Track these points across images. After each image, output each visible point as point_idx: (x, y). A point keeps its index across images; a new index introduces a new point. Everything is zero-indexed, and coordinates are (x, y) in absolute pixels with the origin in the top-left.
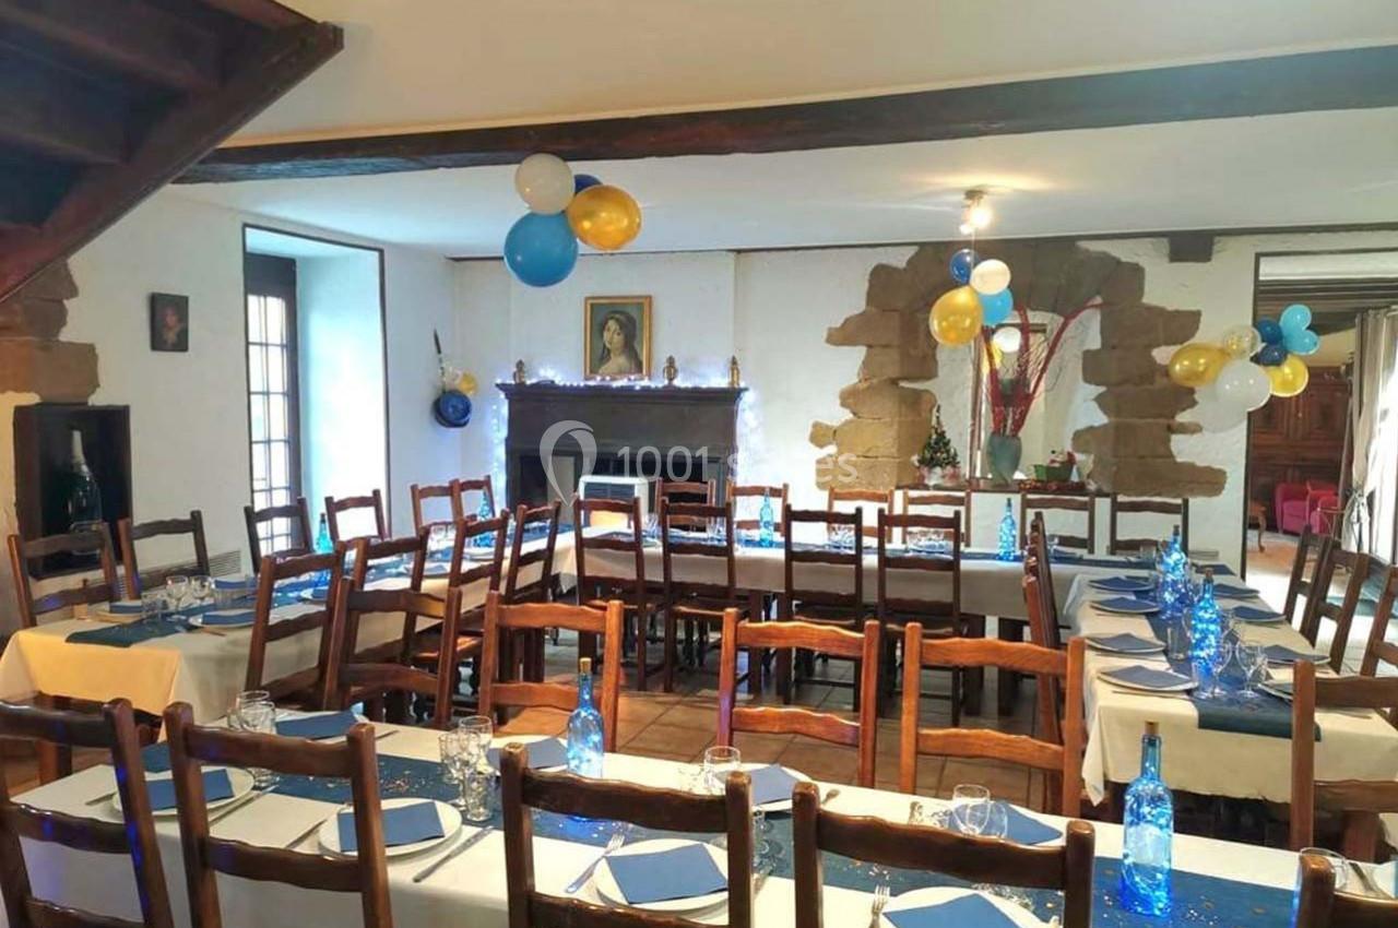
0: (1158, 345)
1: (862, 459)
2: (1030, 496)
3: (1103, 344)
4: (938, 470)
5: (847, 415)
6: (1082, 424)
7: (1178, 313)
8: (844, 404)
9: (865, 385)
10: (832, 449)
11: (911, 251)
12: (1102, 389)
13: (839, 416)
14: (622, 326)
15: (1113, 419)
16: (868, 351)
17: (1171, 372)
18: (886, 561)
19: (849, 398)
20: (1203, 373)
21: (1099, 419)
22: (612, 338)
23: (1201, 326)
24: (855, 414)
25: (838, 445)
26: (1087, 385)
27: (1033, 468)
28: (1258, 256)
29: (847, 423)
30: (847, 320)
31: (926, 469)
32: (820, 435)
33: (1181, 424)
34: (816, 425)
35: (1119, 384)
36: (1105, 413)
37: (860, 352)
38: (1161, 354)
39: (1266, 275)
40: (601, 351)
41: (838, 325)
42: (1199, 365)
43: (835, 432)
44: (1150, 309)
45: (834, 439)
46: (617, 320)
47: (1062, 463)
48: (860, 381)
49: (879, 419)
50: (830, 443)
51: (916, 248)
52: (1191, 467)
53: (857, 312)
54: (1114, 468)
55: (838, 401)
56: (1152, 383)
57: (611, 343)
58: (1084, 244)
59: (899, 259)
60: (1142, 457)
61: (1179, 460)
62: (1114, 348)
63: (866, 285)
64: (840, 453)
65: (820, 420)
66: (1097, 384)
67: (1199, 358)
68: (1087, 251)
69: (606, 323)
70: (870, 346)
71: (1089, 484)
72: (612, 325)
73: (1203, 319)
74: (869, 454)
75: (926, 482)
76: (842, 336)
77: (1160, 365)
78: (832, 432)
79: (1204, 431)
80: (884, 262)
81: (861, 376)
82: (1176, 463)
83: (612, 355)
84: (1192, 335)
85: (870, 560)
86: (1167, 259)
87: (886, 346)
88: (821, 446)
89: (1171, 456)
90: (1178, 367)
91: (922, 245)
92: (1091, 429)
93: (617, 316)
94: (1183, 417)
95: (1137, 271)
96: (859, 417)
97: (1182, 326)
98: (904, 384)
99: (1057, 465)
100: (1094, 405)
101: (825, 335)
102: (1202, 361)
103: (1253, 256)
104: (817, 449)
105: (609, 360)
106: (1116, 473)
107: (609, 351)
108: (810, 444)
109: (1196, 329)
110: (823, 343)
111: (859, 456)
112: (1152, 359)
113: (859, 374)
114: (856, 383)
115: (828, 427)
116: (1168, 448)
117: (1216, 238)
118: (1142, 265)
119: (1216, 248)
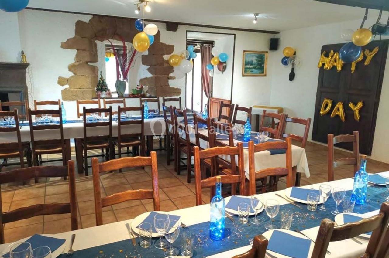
0: (164, 55)
1: (79, 89)
2: (142, 99)
3: (149, 54)
4: (104, 92)
5: (71, 74)
6: (143, 77)
7: (169, 45)
8: (70, 70)
9: (77, 64)
10: (67, 86)
11: (90, 17)
12: (149, 67)
13: (68, 74)
15: (154, 75)
16: (77, 51)
17: (169, 62)
18: (120, 123)
19: (71, 68)
20: (178, 63)
21: (149, 75)
24: (74, 74)
25: (69, 85)
26: (144, 65)
27: (132, 90)
28: (187, 31)
29: (72, 77)
30: (68, 40)
31: (100, 92)
32: (61, 81)
33: (171, 77)
34: (60, 78)
35: (154, 65)
36: (151, 73)
37: (74, 52)
38: (166, 57)
39: (189, 37)
41: (65, 41)
42: (176, 60)
43: (67, 80)
44: (162, 44)
45: (67, 83)
47: (140, 88)
48: (75, 62)
49: (84, 75)
50: (66, 84)
51: (92, 16)
52: (173, 88)
53: (72, 37)
54: (156, 89)
55: (68, 69)
56: (163, 65)
59: (86, 19)
60: (162, 86)
61: (170, 86)
63: (75, 28)
64: (70, 87)
65: (61, 76)
66: (147, 65)
67: (176, 58)
70: (78, 50)
71: (147, 94)
73: (175, 48)
74: (81, 88)
75: (101, 96)
76: (67, 45)
77: (165, 60)
78: (66, 80)
79: (176, 79)
80: (80, 20)
81: (76, 60)
82: (170, 87)
84: (172, 52)
85: (115, 123)
86: (166, 30)
87: (84, 50)
88: (63, 85)
90: (171, 61)
91: (94, 15)
92: (146, 78)
94: (171, 75)
96: (76, 75)
97: (170, 49)
98: (89, 64)
99: (139, 89)
100: (148, 72)
101: (60, 45)
102: (177, 59)
103: (186, 31)
104: (61, 86)
106: (156, 91)
108: (58, 85)
109: (173, 50)
110: (60, 47)
111: (77, 89)
112: (163, 58)
113: (74, 60)
114: (74, 63)
115: (64, 79)
116: (168, 83)
117: (179, 25)
118: (160, 30)
119: (178, 28)
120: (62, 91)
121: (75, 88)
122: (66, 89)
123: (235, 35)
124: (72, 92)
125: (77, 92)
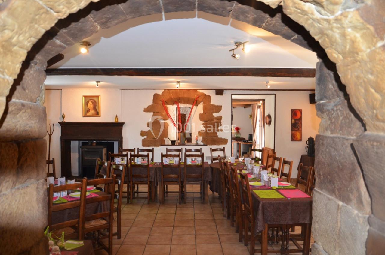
0: (214, 113)
1: (152, 139)
3: (204, 112)
5: (149, 128)
7: (217, 106)
10: (145, 137)
11: (162, 91)
13: (147, 129)
14: (93, 103)
16: (153, 114)
22: (90, 106)
23: (222, 109)
25: (147, 136)
26: (201, 121)
28: (232, 94)
29: (149, 130)
30: (148, 106)
32: (143, 134)
34: (142, 131)
35: (207, 121)
37: (151, 114)
38: (215, 115)
40: (87, 109)
41: (146, 107)
43: (146, 133)
44: (212, 105)
46: (92, 102)
50: (145, 135)
51: (164, 90)
52: (221, 139)
53: (151, 104)
54: (207, 139)
55: (147, 125)
56: (213, 121)
57: (90, 107)
58: (199, 91)
59: (160, 92)
60: (212, 137)
62: (206, 113)
64: (147, 138)
66: (203, 121)
68: (200, 92)
69: (88, 102)
70: (154, 112)
72: (90, 103)
73: (222, 107)
74: (154, 138)
76: (147, 110)
77: (215, 117)
80: (156, 93)
82: (218, 138)
83: (90, 110)
84: (220, 111)
86: (215, 95)
87: (158, 112)
89: (217, 136)
93: (92, 100)
95: (209, 97)
97: (218, 108)
101: (143, 109)
103: (231, 95)
104: (142, 137)
105: (89, 111)
107: (89, 109)
108: (140, 136)
109: (221, 109)
110: (143, 111)
112: (213, 116)
115: (144, 132)
116: (217, 135)
117: (224, 91)
118: (210, 95)
119: (224, 93)
120: (142, 140)
122: (145, 139)
123: (275, 94)
124: (148, 141)
125: (151, 140)
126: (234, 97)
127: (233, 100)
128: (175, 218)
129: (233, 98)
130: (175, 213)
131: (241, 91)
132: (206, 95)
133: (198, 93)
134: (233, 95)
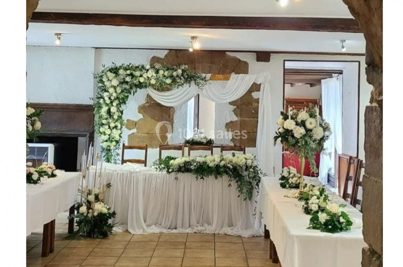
0: (254, 91)
1: (146, 135)
5: (141, 116)
6: (229, 120)
8: (139, 112)
9: (148, 104)
10: (134, 131)
11: (166, 52)
12: (235, 107)
13: (137, 117)
15: (239, 118)
19: (142, 109)
21: (235, 118)
24: (144, 116)
25: (137, 129)
26: (230, 106)
28: (284, 61)
29: (141, 120)
32: (129, 125)
34: (128, 121)
36: (237, 116)
38: (255, 95)
43: (136, 123)
45: (135, 126)
48: (146, 103)
49: (153, 118)
50: (134, 128)
51: (168, 51)
55: (137, 111)
56: (252, 105)
58: (228, 53)
59: (162, 54)
60: (249, 132)
64: (138, 132)
65: (129, 119)
66: (233, 105)
68: (229, 56)
74: (149, 133)
77: (255, 99)
80: (156, 56)
81: (147, 100)
86: (255, 60)
88: (130, 129)
91: (170, 50)
92: (232, 122)
95: (246, 64)
96: (146, 117)
100: (233, 113)
111: (145, 134)
112: (252, 97)
113: (145, 100)
114: (144, 104)
115: (133, 121)
117: (271, 54)
118: (248, 62)
119: (271, 57)
120: (129, 136)
121: (143, 132)
122: (133, 134)
123: (359, 62)
124: (139, 137)
125: (144, 137)
126: (289, 65)
127: (286, 72)
128: (182, 264)
129: (286, 68)
130: (182, 256)
131: (300, 55)
132: (240, 61)
133: (227, 58)
134: (286, 62)
